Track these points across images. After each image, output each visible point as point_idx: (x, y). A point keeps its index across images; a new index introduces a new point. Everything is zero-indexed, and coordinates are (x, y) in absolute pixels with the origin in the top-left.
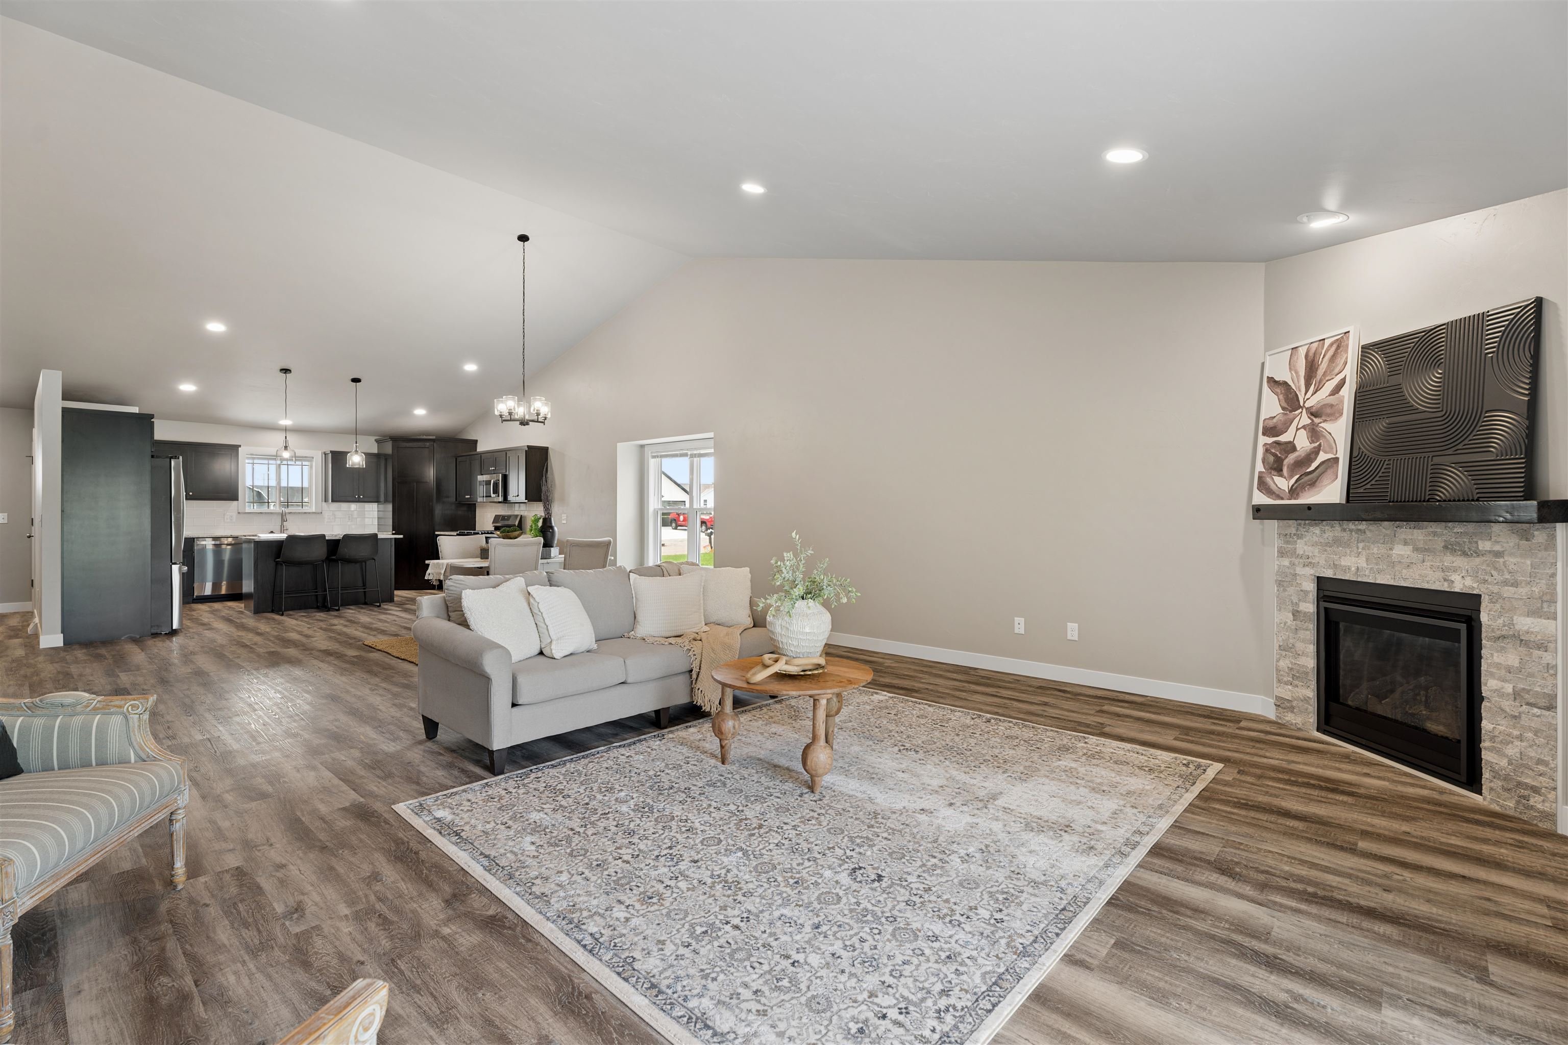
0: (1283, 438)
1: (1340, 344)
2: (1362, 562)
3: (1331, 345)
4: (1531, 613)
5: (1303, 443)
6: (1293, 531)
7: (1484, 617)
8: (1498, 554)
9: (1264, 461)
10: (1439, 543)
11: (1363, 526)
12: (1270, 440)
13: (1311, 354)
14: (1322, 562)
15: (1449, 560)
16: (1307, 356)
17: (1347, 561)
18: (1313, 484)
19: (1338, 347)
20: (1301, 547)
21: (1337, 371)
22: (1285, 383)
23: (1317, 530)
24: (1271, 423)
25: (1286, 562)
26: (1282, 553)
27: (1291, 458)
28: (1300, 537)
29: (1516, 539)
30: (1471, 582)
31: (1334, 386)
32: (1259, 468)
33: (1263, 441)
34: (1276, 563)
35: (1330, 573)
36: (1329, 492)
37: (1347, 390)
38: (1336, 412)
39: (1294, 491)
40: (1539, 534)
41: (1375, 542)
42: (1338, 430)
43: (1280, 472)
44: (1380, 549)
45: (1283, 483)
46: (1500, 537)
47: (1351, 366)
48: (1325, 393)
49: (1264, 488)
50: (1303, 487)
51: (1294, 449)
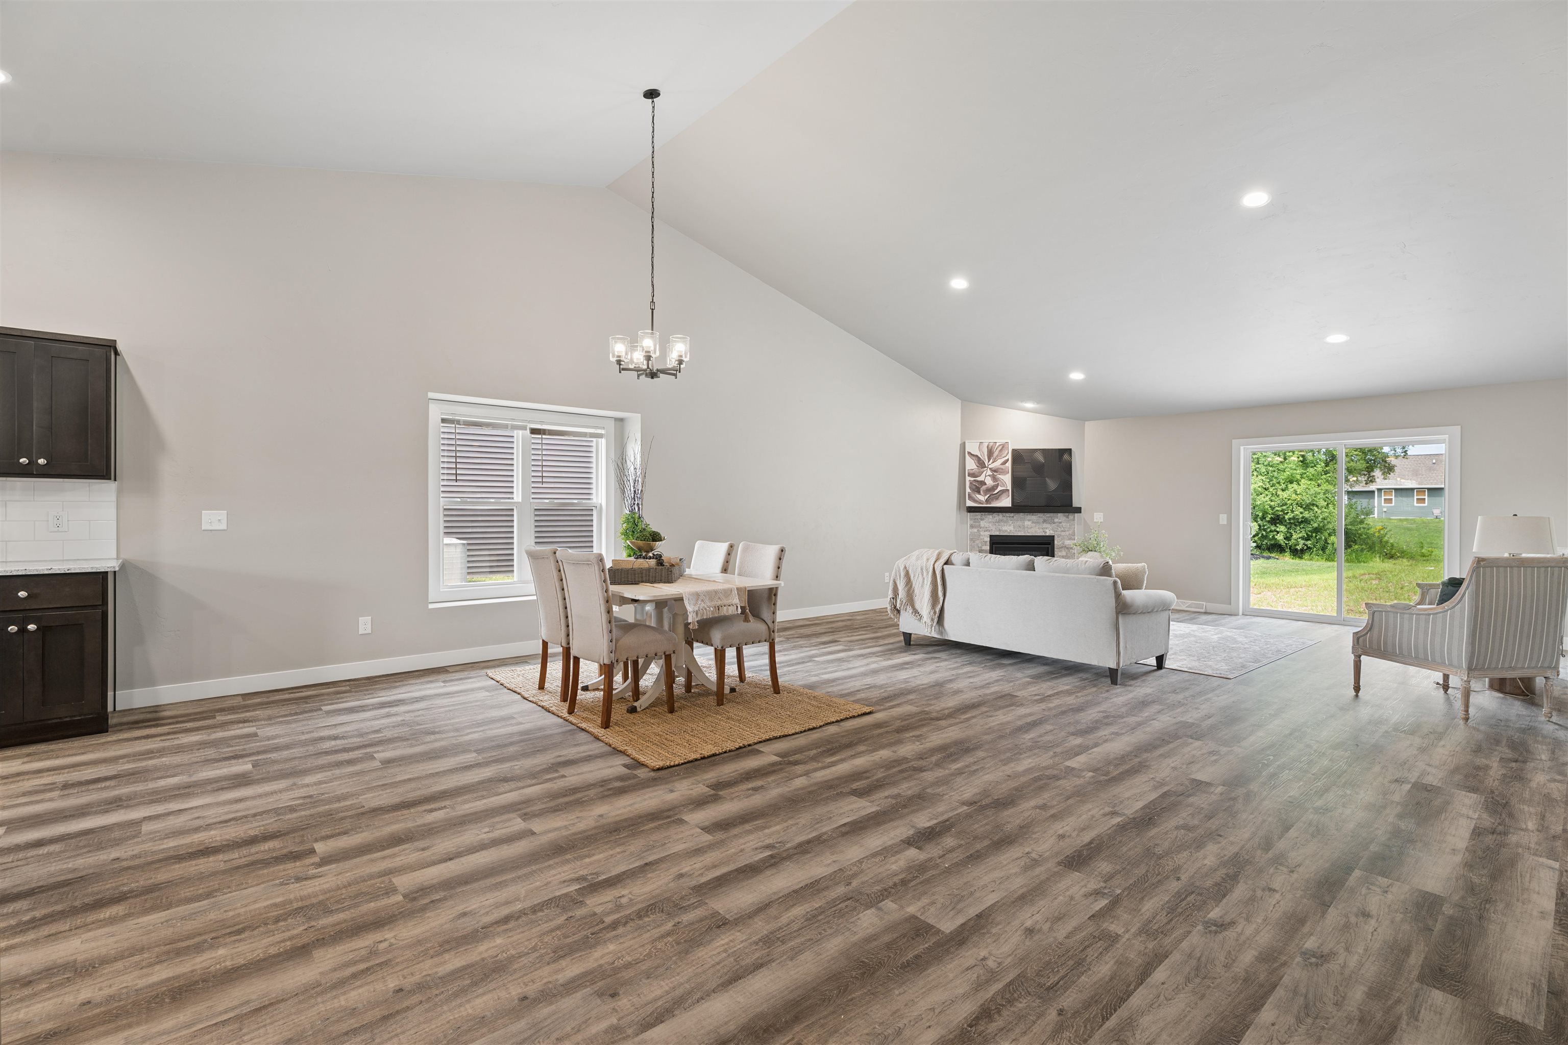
0: (978, 479)
1: (1004, 446)
2: (1012, 528)
3: (1000, 445)
4: (1070, 539)
5: (989, 482)
6: (979, 517)
7: (1056, 542)
8: (1060, 523)
9: (970, 488)
10: (1041, 520)
11: (1012, 515)
12: (973, 479)
13: (990, 447)
14: (994, 529)
15: (1045, 525)
16: (988, 447)
17: (1004, 528)
18: (997, 499)
19: (1003, 447)
20: (982, 523)
21: (1003, 456)
22: (977, 456)
23: (991, 517)
24: (971, 472)
25: (976, 530)
26: (972, 527)
27: (984, 487)
28: (982, 520)
29: (1065, 518)
30: (1051, 532)
31: (1004, 461)
32: (968, 490)
33: (968, 479)
34: (970, 531)
35: (997, 533)
36: (1006, 502)
37: (1009, 464)
38: (1004, 472)
39: (987, 501)
40: (1071, 516)
41: (1017, 520)
42: (1007, 480)
43: (979, 492)
44: (1019, 523)
45: (982, 498)
46: (1060, 517)
47: (1010, 456)
48: (997, 464)
49: (970, 498)
50: (992, 500)
51: (985, 484)
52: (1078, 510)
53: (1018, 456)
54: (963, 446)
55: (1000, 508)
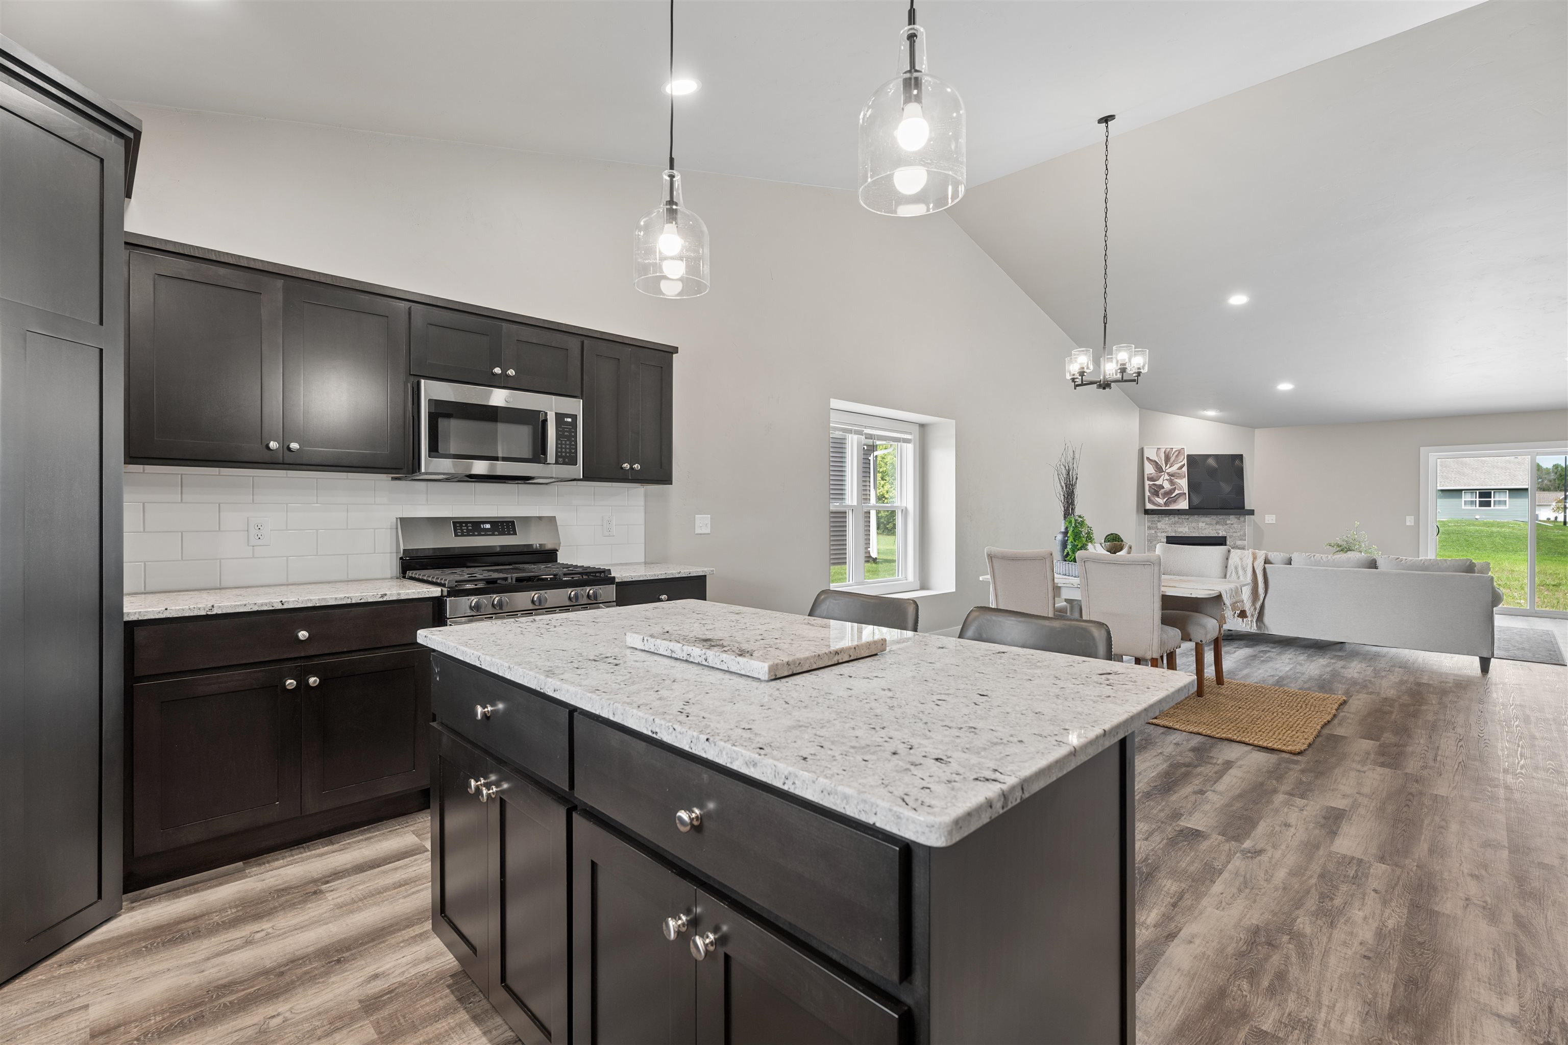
0: (1157, 483)
1: (1180, 452)
2: (1186, 529)
3: (1176, 451)
4: (1241, 540)
5: (1167, 486)
6: (1157, 519)
7: (1228, 543)
8: (1232, 524)
9: (1149, 491)
10: (1214, 522)
11: (1187, 517)
12: (1151, 483)
13: (1167, 452)
14: (1170, 530)
15: (1218, 527)
16: (1165, 452)
17: (1180, 530)
18: (1175, 501)
19: (1179, 453)
20: (1159, 525)
21: (1179, 461)
22: (1155, 461)
23: (1167, 519)
24: (1150, 476)
25: (1153, 532)
26: (1149, 528)
27: (1162, 491)
28: (1159, 521)
29: (1236, 520)
30: (1224, 533)
31: (1179, 466)
32: (1147, 494)
33: (1147, 483)
34: (1147, 532)
35: (1174, 534)
36: (1183, 505)
37: (1185, 469)
38: (1180, 477)
39: (1166, 504)
40: (1242, 519)
41: (1192, 522)
42: (1183, 483)
43: (1158, 496)
44: (1194, 525)
45: (1161, 501)
46: (1232, 519)
47: (1185, 461)
48: (1174, 469)
49: (1150, 501)
50: (1170, 503)
51: (1163, 488)
52: (1251, 512)
53: (1193, 461)
54: (1142, 451)
55: (1178, 510)
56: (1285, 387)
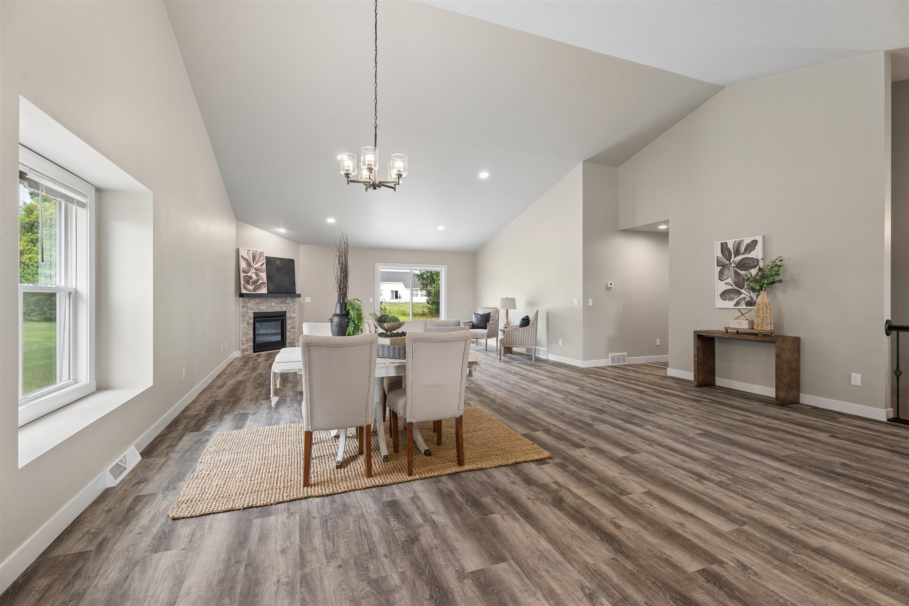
0: (248, 274)
1: (261, 254)
2: (265, 307)
3: (259, 253)
4: (293, 313)
5: (254, 277)
6: (247, 300)
7: (287, 315)
8: (289, 303)
9: (243, 280)
10: (280, 302)
11: (265, 299)
12: (245, 274)
13: (254, 253)
14: (256, 308)
15: (282, 305)
16: (252, 254)
17: (261, 308)
18: (259, 288)
19: (261, 255)
20: (249, 305)
21: (261, 260)
22: (246, 259)
23: (254, 300)
24: (244, 269)
25: (245, 310)
26: (243, 307)
27: (252, 280)
28: (249, 302)
29: (291, 301)
30: (285, 309)
31: (261, 264)
32: (242, 282)
33: (242, 274)
34: (241, 310)
35: (257, 311)
36: (264, 290)
37: (264, 266)
38: (262, 271)
39: (254, 290)
40: (294, 300)
41: (268, 302)
42: (264, 275)
43: (249, 284)
44: (269, 304)
45: (251, 287)
46: (289, 300)
47: (264, 261)
48: (258, 266)
49: (245, 288)
50: (257, 289)
51: (252, 278)
52: (299, 296)
53: (270, 261)
54: (238, 251)
55: (262, 294)
56: (331, 220)
